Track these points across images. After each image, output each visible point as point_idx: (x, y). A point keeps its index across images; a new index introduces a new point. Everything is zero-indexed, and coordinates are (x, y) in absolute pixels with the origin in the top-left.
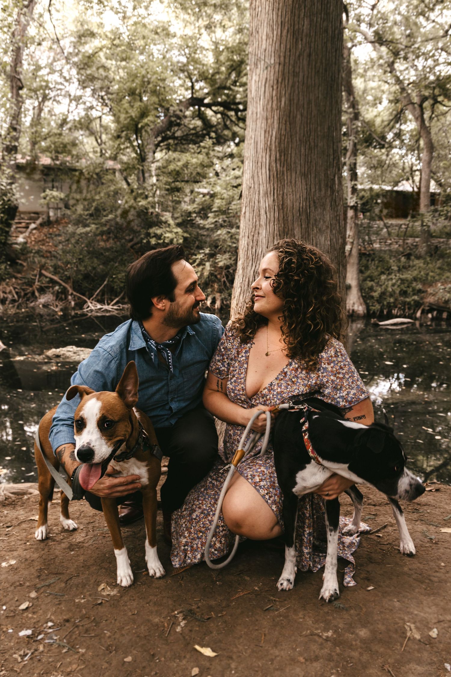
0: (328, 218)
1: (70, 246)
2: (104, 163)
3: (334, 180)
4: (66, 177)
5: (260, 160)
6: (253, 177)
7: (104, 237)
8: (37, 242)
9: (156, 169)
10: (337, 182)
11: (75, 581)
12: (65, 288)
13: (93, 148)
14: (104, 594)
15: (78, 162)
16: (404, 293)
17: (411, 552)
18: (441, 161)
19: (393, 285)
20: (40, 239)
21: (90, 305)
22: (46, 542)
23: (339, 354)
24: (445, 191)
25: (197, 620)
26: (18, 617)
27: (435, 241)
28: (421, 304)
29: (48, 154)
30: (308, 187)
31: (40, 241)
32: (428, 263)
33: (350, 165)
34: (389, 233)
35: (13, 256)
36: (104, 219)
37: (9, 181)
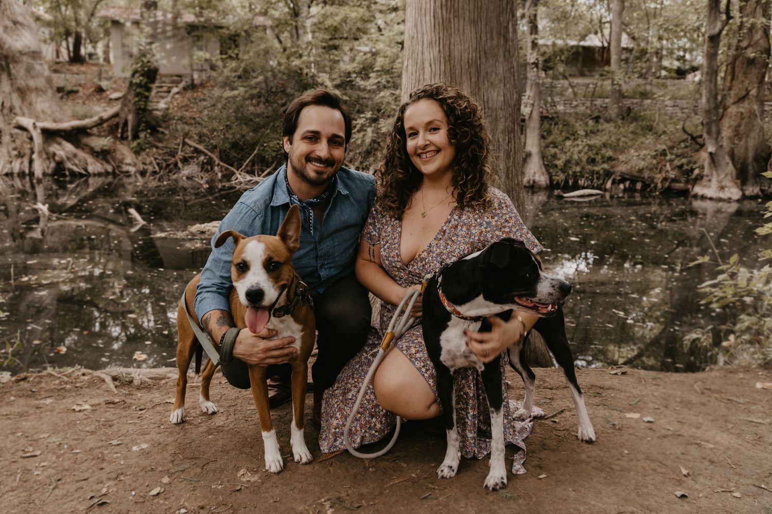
0: (500, 70)
1: (216, 111)
2: (253, 19)
3: (507, 27)
4: (212, 35)
5: (424, 6)
6: (416, 26)
7: (254, 101)
8: (180, 108)
9: (312, 25)
10: (511, 29)
11: (212, 466)
12: (211, 158)
13: (241, 3)
14: (244, 480)
15: (224, 18)
16: (592, 161)
17: (591, 439)
18: (635, 11)
19: (580, 152)
20: (184, 104)
21: (239, 176)
22: (182, 425)
23: (503, 205)
24: (639, 45)
25: (346, 508)
26: (147, 504)
27: (627, 102)
28: (612, 174)
29: (191, 10)
30: (478, 35)
31: (183, 107)
32: (619, 127)
33: (530, 17)
34: (575, 94)
35: (154, 123)
36: (253, 82)
37: (148, 41)
